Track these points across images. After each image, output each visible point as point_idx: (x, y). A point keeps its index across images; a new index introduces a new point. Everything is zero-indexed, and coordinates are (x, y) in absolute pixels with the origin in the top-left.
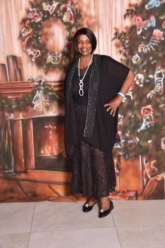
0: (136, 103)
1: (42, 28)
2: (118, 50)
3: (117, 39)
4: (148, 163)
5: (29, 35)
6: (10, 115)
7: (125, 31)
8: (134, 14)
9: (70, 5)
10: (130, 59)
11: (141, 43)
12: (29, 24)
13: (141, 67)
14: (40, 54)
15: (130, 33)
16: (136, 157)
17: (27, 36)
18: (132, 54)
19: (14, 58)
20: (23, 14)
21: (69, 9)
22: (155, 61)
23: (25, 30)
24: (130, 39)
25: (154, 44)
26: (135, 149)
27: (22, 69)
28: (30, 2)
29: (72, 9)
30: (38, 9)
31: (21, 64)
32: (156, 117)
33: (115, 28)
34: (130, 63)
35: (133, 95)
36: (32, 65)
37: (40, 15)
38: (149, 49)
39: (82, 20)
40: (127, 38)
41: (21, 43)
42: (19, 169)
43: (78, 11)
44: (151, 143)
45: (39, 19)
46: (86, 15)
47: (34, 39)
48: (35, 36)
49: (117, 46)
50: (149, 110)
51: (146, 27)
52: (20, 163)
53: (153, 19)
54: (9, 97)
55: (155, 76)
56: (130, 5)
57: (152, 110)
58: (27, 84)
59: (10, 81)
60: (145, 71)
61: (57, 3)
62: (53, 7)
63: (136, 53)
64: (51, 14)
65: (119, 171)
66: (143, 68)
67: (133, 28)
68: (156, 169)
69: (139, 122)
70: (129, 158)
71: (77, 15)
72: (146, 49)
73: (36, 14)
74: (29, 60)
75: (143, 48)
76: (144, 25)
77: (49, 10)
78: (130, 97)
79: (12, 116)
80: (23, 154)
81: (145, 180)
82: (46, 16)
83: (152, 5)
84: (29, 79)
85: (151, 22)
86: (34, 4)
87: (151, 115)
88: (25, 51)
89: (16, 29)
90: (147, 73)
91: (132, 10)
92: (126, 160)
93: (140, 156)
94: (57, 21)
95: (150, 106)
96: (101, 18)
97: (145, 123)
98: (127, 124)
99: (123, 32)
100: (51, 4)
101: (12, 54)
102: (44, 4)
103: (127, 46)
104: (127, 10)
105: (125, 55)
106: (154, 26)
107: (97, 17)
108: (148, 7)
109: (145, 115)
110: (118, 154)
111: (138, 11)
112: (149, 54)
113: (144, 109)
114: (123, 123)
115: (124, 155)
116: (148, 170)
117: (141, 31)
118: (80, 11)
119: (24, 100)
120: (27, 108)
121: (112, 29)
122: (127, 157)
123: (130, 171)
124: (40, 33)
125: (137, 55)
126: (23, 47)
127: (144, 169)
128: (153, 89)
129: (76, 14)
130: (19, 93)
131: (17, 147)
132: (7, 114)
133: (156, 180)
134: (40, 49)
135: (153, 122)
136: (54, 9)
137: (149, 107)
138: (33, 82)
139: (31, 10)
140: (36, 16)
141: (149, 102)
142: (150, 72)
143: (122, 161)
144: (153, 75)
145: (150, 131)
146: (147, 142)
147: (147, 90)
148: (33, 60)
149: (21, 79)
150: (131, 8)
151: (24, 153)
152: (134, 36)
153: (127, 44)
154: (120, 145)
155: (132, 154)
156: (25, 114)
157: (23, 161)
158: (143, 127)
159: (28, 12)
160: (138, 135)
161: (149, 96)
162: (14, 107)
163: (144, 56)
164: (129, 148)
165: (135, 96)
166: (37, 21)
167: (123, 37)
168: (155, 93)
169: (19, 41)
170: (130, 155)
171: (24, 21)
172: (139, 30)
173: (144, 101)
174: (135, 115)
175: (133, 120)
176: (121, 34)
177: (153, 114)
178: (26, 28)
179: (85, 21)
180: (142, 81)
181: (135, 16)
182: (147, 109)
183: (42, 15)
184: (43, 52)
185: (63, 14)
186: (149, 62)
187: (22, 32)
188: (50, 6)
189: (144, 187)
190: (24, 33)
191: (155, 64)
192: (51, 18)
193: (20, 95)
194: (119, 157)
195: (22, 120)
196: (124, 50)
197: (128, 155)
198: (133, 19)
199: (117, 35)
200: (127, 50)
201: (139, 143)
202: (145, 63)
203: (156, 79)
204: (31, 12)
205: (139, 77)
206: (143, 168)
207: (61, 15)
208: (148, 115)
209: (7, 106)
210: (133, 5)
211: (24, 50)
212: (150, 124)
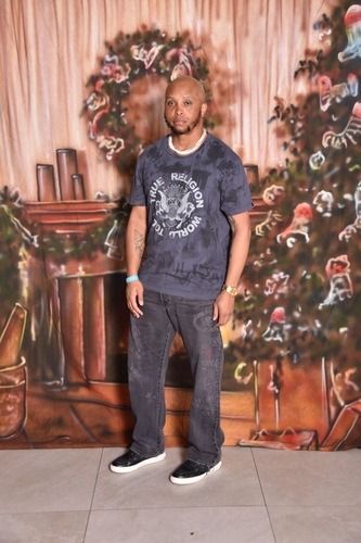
0: (315, 250)
1: (128, 93)
2: (282, 141)
3: (279, 120)
4: (339, 375)
5: (101, 108)
6: (60, 268)
7: (296, 104)
8: (314, 69)
9: (186, 51)
10: (305, 161)
11: (327, 130)
12: (103, 87)
13: (327, 176)
14: (122, 147)
15: (305, 107)
16: (315, 361)
17: (98, 111)
18: (309, 150)
19: (72, 153)
20: (91, 67)
21: (183, 58)
22: (357, 166)
23: (95, 99)
24: (306, 120)
25: (355, 132)
26: (311, 344)
27: (87, 175)
28: (107, 44)
29: (189, 58)
30: (122, 57)
31: (85, 166)
32: (357, 280)
33: (276, 98)
34: (304, 168)
35: (309, 233)
36: (107, 168)
37: (126, 70)
38: (344, 141)
39: (210, 81)
40: (301, 117)
41: (87, 122)
42: (74, 379)
43: (202, 62)
44: (345, 332)
45: (123, 78)
46: (217, 71)
47: (112, 117)
48: (114, 110)
49: (279, 133)
50: (344, 265)
51: (340, 96)
52: (76, 366)
53: (353, 80)
54: (58, 231)
55: (356, 196)
56: (307, 52)
57: (349, 264)
58: (94, 206)
59: (62, 199)
60: (335, 186)
61: (160, 47)
62: (153, 54)
63: (317, 148)
64: (147, 66)
65: (279, 388)
66: (333, 180)
67: (313, 99)
68: (356, 388)
69: (321, 289)
70: (299, 363)
71: (198, 70)
72: (338, 141)
73: (118, 67)
74: (101, 158)
75: (332, 139)
76: (335, 92)
77: (145, 60)
78: (304, 237)
79: (63, 271)
80: (82, 349)
81: (333, 409)
82: (137, 72)
83: (352, 54)
84: (99, 197)
85: (349, 87)
86: (115, 49)
87: (348, 275)
88: (93, 141)
89: (76, 95)
90: (341, 190)
91: (310, 62)
92: (293, 366)
93: (323, 360)
94: (158, 81)
95: (346, 256)
96: (247, 78)
97: (334, 292)
98: (297, 293)
99: (292, 106)
100: (148, 48)
101: (66, 146)
102: (134, 49)
103: (299, 134)
104: (302, 63)
105: (294, 151)
106: (356, 95)
107: (239, 74)
108: (344, 58)
109: (335, 276)
110: (277, 353)
111: (323, 63)
112: (345, 151)
113: (333, 263)
114: (289, 289)
115: (290, 357)
116: (340, 388)
117: (328, 105)
118: (206, 62)
119: (87, 237)
120: (93, 254)
121: (269, 99)
122: (295, 361)
123: (302, 391)
124: (124, 105)
125: (319, 153)
126: (89, 132)
127: (332, 385)
128: (352, 222)
129: (197, 67)
130: (78, 224)
131: (71, 333)
132: (52, 266)
133: (355, 410)
134: (124, 137)
135: (351, 290)
136: (154, 58)
137: (343, 258)
138: (107, 202)
139: (108, 59)
140: (119, 72)
141: (343, 248)
142: (346, 188)
143: (286, 368)
144: (353, 193)
145: (344, 308)
146: (338, 331)
147: (340, 224)
148: (109, 158)
149: (84, 194)
150: (309, 58)
151: (85, 346)
152: (314, 114)
153: (300, 130)
154: (283, 336)
155: (306, 355)
156: (89, 266)
157: (83, 363)
158: (330, 299)
159: (102, 62)
160: (319, 315)
161: (344, 237)
162: (67, 251)
163: (333, 155)
164: (299, 341)
165: (314, 235)
166: (118, 82)
167: (291, 115)
168: (355, 231)
169: (83, 120)
170: (302, 356)
171: (93, 80)
172: (324, 102)
173: (333, 247)
174: (314, 276)
175: (308, 285)
176: (288, 109)
177: (351, 274)
178: (97, 93)
179: (215, 83)
180: (329, 206)
181: (317, 75)
182: (339, 263)
183: (130, 69)
184: (130, 142)
185: (172, 68)
186: (344, 168)
187: (88, 102)
188: (145, 52)
189: (331, 424)
190: (92, 103)
191: (357, 171)
192: (148, 77)
193: (81, 227)
194: (279, 359)
195: (83, 278)
196: (293, 143)
197: (298, 356)
198: (313, 80)
199: (280, 112)
200: (299, 142)
201: (320, 332)
202: (336, 169)
203: (358, 202)
204: (107, 62)
205: (324, 198)
206: (329, 385)
207: (168, 69)
208: (340, 275)
209: (52, 249)
210: (314, 53)
211: (92, 137)
212: (344, 295)
